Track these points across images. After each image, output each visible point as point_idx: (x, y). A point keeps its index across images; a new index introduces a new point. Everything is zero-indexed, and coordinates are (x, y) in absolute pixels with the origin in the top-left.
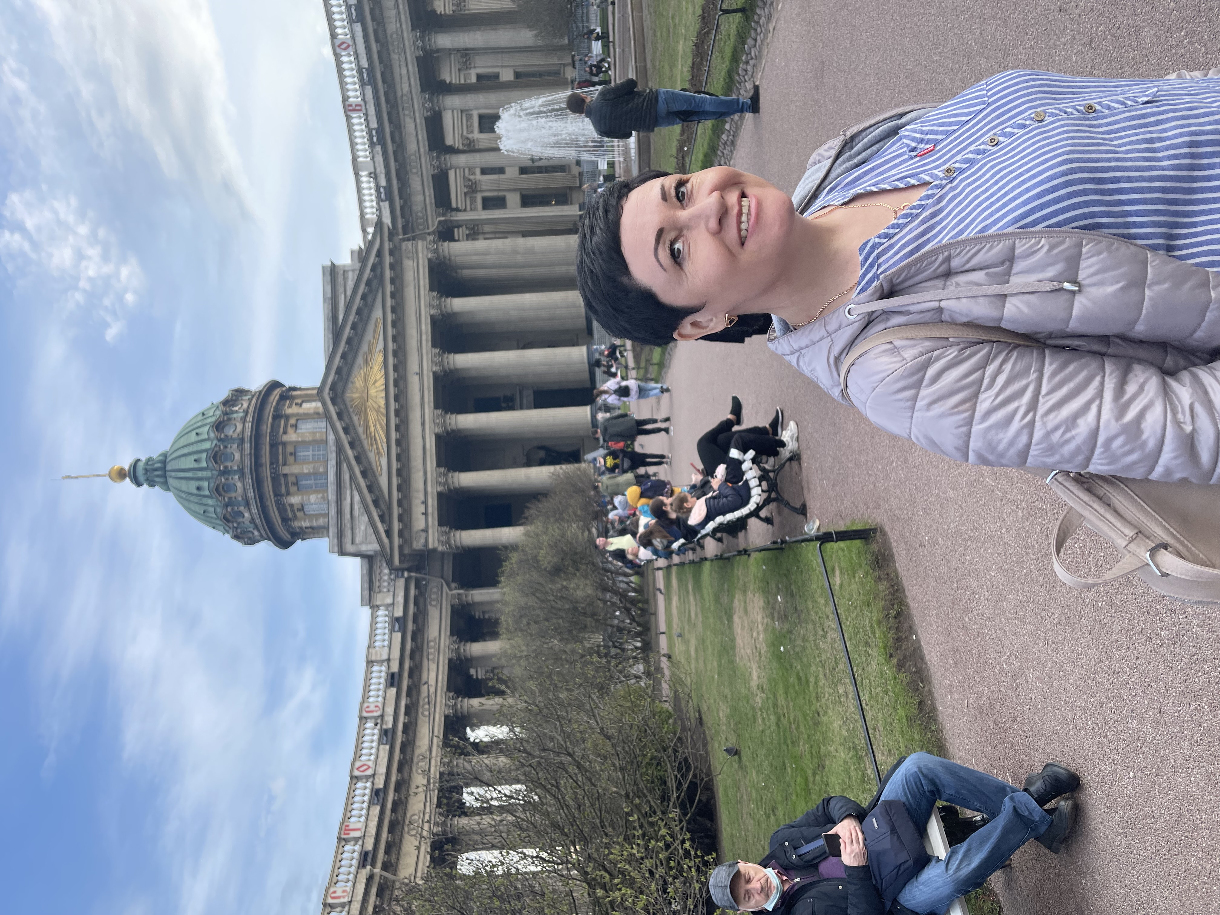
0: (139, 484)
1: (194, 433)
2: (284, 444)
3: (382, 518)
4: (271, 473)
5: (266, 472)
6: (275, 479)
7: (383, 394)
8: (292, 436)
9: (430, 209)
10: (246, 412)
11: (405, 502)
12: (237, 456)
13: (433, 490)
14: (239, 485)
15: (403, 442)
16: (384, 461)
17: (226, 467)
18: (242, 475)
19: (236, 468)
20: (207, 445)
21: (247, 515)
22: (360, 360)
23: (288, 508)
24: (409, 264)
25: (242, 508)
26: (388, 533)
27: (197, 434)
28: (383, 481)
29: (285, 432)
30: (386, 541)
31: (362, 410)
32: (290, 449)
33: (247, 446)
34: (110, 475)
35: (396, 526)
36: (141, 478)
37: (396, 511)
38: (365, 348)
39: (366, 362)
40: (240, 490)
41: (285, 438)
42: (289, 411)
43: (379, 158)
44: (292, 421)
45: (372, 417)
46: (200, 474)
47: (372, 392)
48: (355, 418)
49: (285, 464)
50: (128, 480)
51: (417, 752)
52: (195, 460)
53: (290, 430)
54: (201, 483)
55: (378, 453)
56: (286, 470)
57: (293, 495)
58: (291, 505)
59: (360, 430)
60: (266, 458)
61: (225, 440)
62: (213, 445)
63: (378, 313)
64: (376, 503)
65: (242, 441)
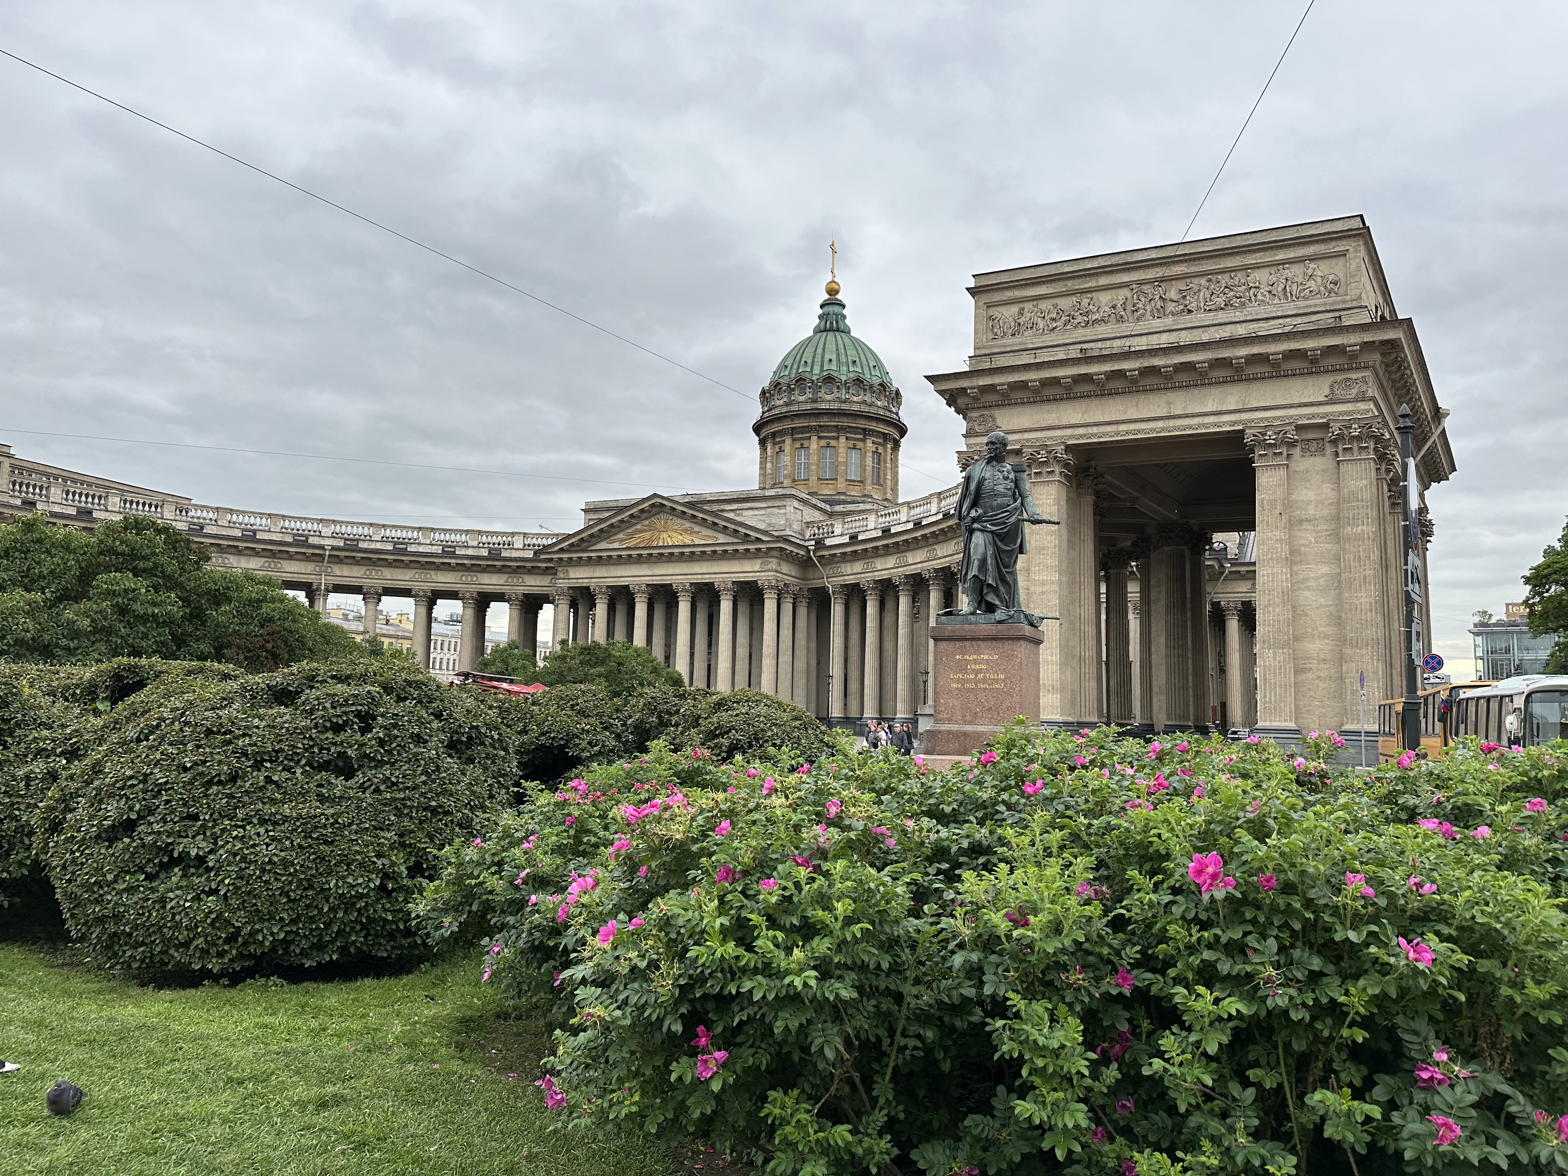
0: (822, 306)
2: (810, 438)
3: (572, 545)
5: (787, 425)
6: (782, 433)
7: (661, 544)
8: (814, 444)
9: (840, 580)
10: (845, 401)
11: (580, 563)
12: (802, 398)
13: (593, 584)
14: (781, 402)
15: (620, 561)
16: (616, 545)
17: (793, 390)
18: (787, 404)
20: (817, 370)
22: (688, 525)
24: (756, 565)
26: (562, 550)
28: (603, 545)
29: (820, 438)
30: (556, 549)
31: (651, 528)
32: (806, 443)
34: (833, 281)
35: (565, 556)
36: (827, 309)
37: (574, 556)
38: (697, 528)
39: (686, 530)
41: (814, 438)
42: (842, 440)
43: (874, 534)
44: (833, 443)
45: (647, 535)
47: (665, 535)
48: (646, 522)
49: (794, 440)
50: (827, 297)
51: (432, 573)
53: (823, 443)
55: (621, 541)
56: (788, 441)
57: (773, 448)
59: (639, 527)
60: (798, 423)
61: (816, 387)
62: (814, 378)
63: (722, 538)
64: (582, 540)
65: (814, 401)
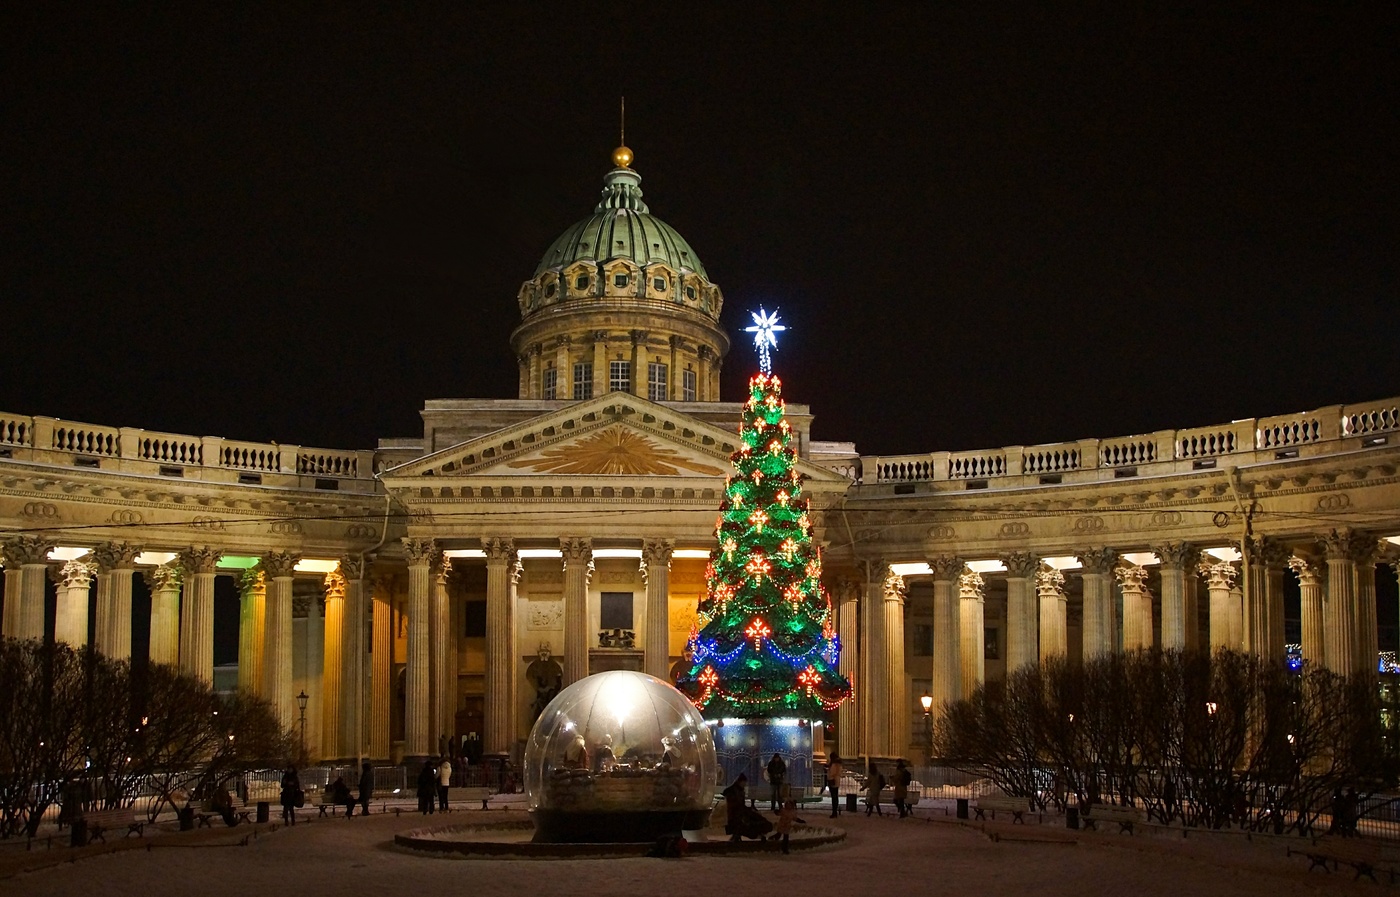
1: (660, 242)
2: (634, 348)
3: (449, 466)
4: (597, 331)
5: (598, 325)
8: (641, 357)
9: (881, 552)
10: (681, 304)
12: (622, 292)
14: (585, 293)
16: (529, 471)
17: (607, 278)
18: (596, 297)
19: (606, 290)
20: (640, 256)
21: (549, 301)
23: (553, 351)
25: (557, 296)
26: (430, 473)
27: (656, 246)
28: (501, 469)
29: (648, 350)
32: (626, 355)
33: (635, 304)
35: (436, 484)
37: (456, 484)
38: (683, 453)
40: (578, 294)
41: (641, 350)
42: (679, 357)
44: (665, 359)
46: (604, 248)
52: (621, 243)
53: (652, 357)
54: (592, 248)
56: (600, 348)
57: (569, 356)
58: (556, 354)
60: (615, 325)
62: (640, 266)
65: (641, 297)
